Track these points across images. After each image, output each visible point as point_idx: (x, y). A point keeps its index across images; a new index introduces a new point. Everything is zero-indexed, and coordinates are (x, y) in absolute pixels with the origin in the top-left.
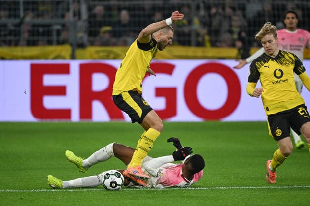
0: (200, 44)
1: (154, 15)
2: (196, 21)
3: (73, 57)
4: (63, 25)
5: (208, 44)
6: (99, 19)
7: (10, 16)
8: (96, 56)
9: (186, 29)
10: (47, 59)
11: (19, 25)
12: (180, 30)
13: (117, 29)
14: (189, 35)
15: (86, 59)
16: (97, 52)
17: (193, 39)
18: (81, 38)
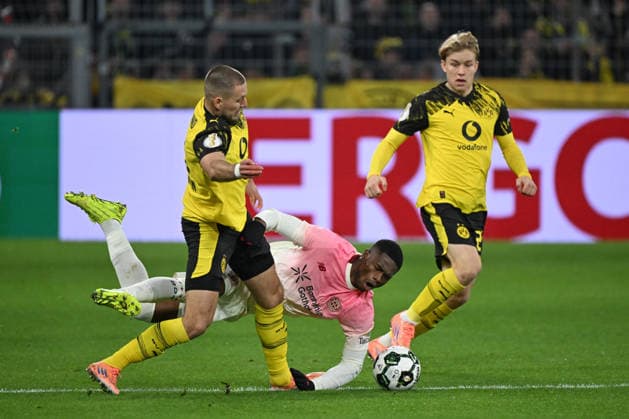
0: (590, 77)
1: (492, 13)
2: (583, 27)
3: (319, 104)
4: (298, 35)
5: (607, 77)
6: (374, 21)
7: (183, 16)
8: (367, 101)
9: (561, 45)
10: (261, 106)
11: (203, 34)
12: (549, 45)
13: (414, 42)
14: (567, 56)
15: (346, 107)
16: (369, 93)
17: (576, 64)
18: (337, 63)
